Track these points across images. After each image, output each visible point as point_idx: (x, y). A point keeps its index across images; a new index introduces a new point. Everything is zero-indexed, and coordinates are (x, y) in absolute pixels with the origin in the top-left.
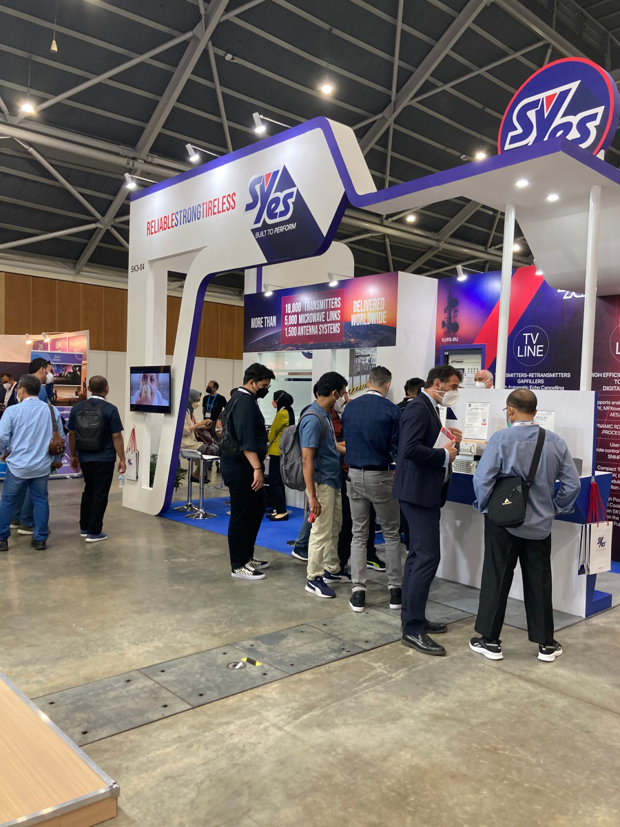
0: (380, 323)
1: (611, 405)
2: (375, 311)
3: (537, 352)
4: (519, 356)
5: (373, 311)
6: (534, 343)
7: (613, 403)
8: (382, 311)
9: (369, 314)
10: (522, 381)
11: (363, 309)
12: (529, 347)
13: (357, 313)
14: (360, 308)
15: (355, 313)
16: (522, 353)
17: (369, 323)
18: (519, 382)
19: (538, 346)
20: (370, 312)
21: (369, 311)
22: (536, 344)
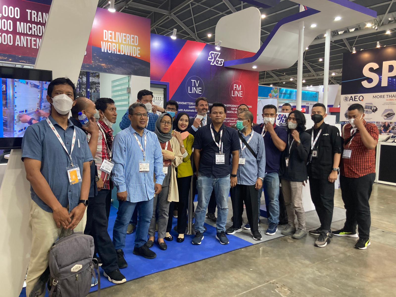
0: (134, 55)
1: (230, 120)
2: (128, 44)
3: (198, 91)
4: (189, 92)
5: (126, 44)
6: (197, 86)
7: (231, 119)
8: (136, 46)
9: (121, 45)
10: (191, 107)
11: (115, 39)
12: (194, 88)
13: (108, 41)
14: (111, 38)
15: (106, 41)
16: (191, 91)
17: (123, 54)
18: (190, 107)
19: (199, 88)
20: (124, 44)
21: (122, 43)
22: (198, 87)
